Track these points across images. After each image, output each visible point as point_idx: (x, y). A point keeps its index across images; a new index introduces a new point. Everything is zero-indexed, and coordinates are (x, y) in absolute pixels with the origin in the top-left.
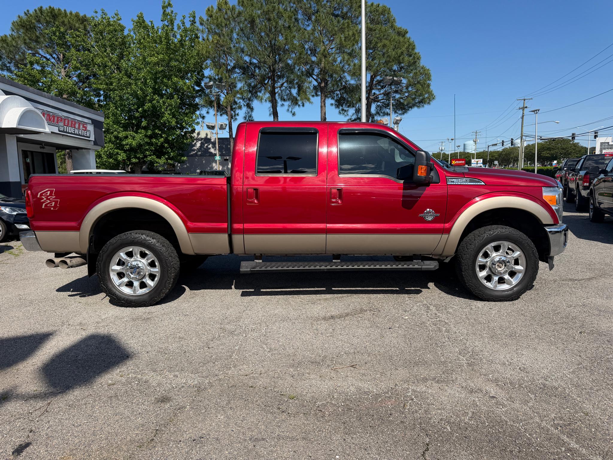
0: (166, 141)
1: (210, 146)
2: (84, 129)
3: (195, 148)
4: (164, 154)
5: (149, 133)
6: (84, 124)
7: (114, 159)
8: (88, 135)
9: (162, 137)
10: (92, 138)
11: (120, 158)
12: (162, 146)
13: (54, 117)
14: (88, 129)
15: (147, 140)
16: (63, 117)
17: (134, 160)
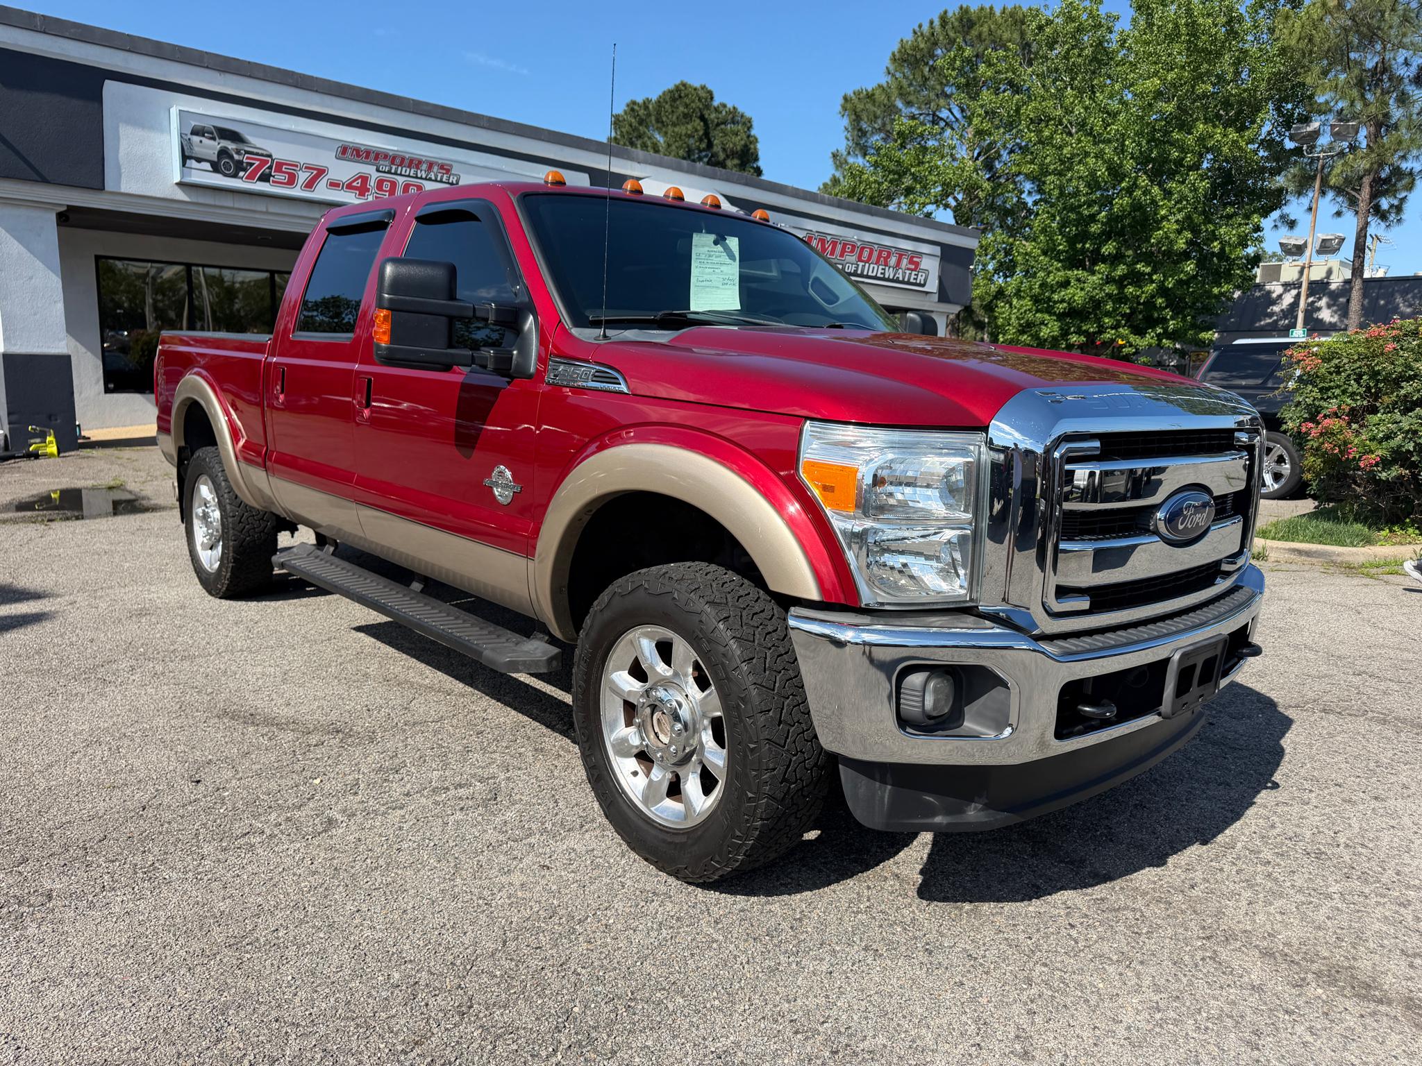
0: (1162, 291)
1: (1323, 302)
2: (913, 267)
3: (1276, 309)
4: (1151, 322)
5: (1121, 270)
6: (912, 257)
7: (1031, 335)
8: (921, 279)
9: (1152, 282)
10: (932, 286)
11: (1045, 332)
12: (1149, 304)
13: (834, 244)
14: (923, 266)
15: (1111, 289)
16: (859, 244)
17: (1074, 339)
